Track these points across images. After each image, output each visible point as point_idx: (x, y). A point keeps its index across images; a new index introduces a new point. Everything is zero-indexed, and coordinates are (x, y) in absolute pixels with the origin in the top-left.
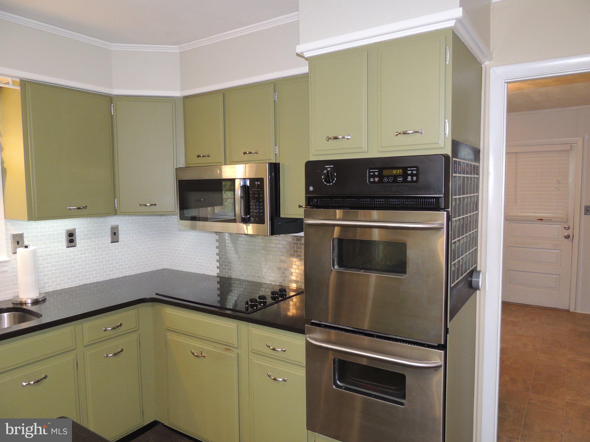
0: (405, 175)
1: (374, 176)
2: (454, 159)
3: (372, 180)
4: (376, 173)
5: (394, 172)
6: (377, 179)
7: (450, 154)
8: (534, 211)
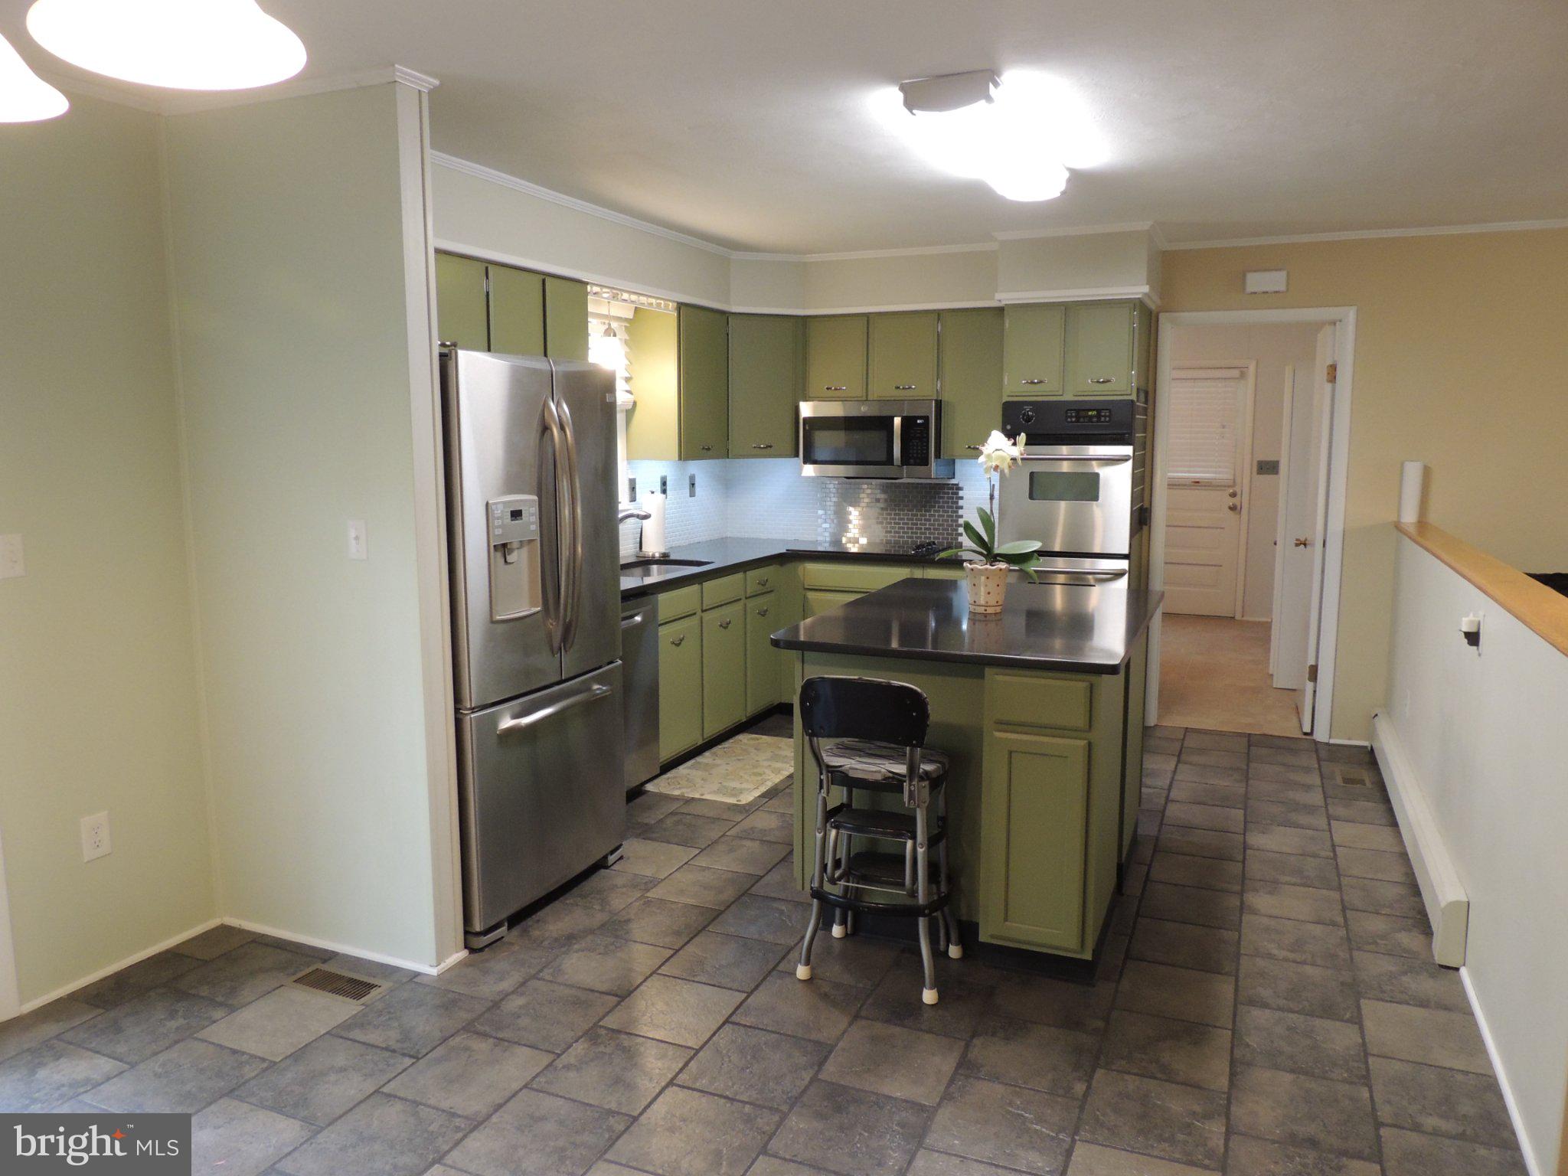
0: (1099, 416)
1: (1071, 417)
2: (1138, 404)
3: (1069, 420)
4: (1073, 414)
5: (1090, 413)
6: (1074, 420)
7: (1135, 399)
8: (1186, 469)
